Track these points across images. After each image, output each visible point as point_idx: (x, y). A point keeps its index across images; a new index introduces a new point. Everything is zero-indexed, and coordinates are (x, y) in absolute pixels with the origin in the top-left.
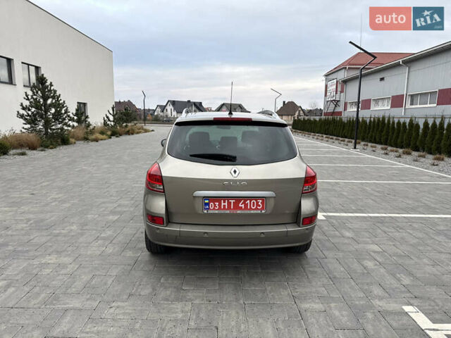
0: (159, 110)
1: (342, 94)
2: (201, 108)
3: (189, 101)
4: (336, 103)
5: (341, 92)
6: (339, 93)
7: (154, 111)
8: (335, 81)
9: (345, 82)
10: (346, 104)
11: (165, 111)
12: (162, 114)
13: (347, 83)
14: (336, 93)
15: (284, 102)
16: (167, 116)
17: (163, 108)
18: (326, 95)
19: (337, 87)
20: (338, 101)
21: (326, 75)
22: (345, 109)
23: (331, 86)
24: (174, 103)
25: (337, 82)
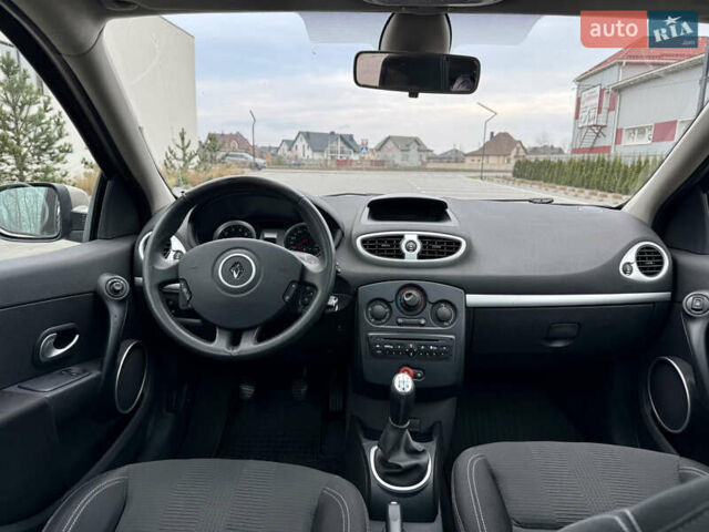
0: (285, 147)
1: (612, 113)
2: (352, 144)
3: (332, 133)
4: (600, 130)
5: (611, 109)
6: (604, 111)
7: (278, 149)
8: (598, 89)
9: (619, 90)
10: (619, 132)
11: (294, 148)
12: (288, 154)
13: (623, 93)
14: (599, 112)
15: (492, 133)
16: (296, 157)
17: (291, 144)
18: (577, 117)
19: (600, 101)
20: (602, 127)
21: (580, 80)
22: (618, 141)
23: (589, 99)
24: (308, 136)
25: (602, 91)
